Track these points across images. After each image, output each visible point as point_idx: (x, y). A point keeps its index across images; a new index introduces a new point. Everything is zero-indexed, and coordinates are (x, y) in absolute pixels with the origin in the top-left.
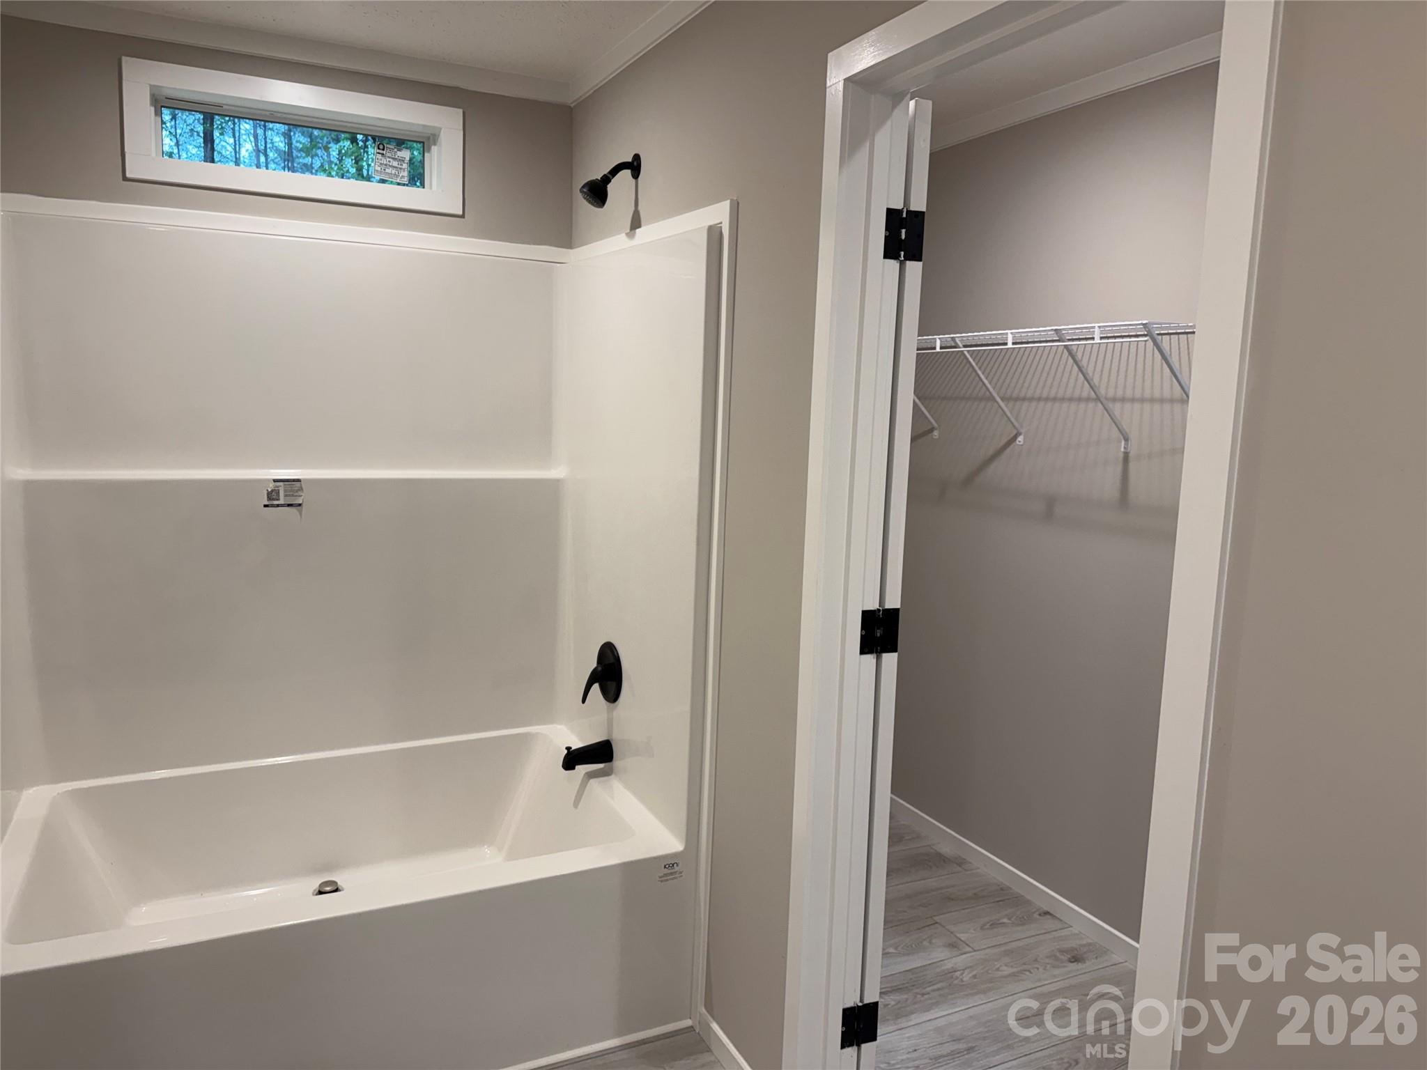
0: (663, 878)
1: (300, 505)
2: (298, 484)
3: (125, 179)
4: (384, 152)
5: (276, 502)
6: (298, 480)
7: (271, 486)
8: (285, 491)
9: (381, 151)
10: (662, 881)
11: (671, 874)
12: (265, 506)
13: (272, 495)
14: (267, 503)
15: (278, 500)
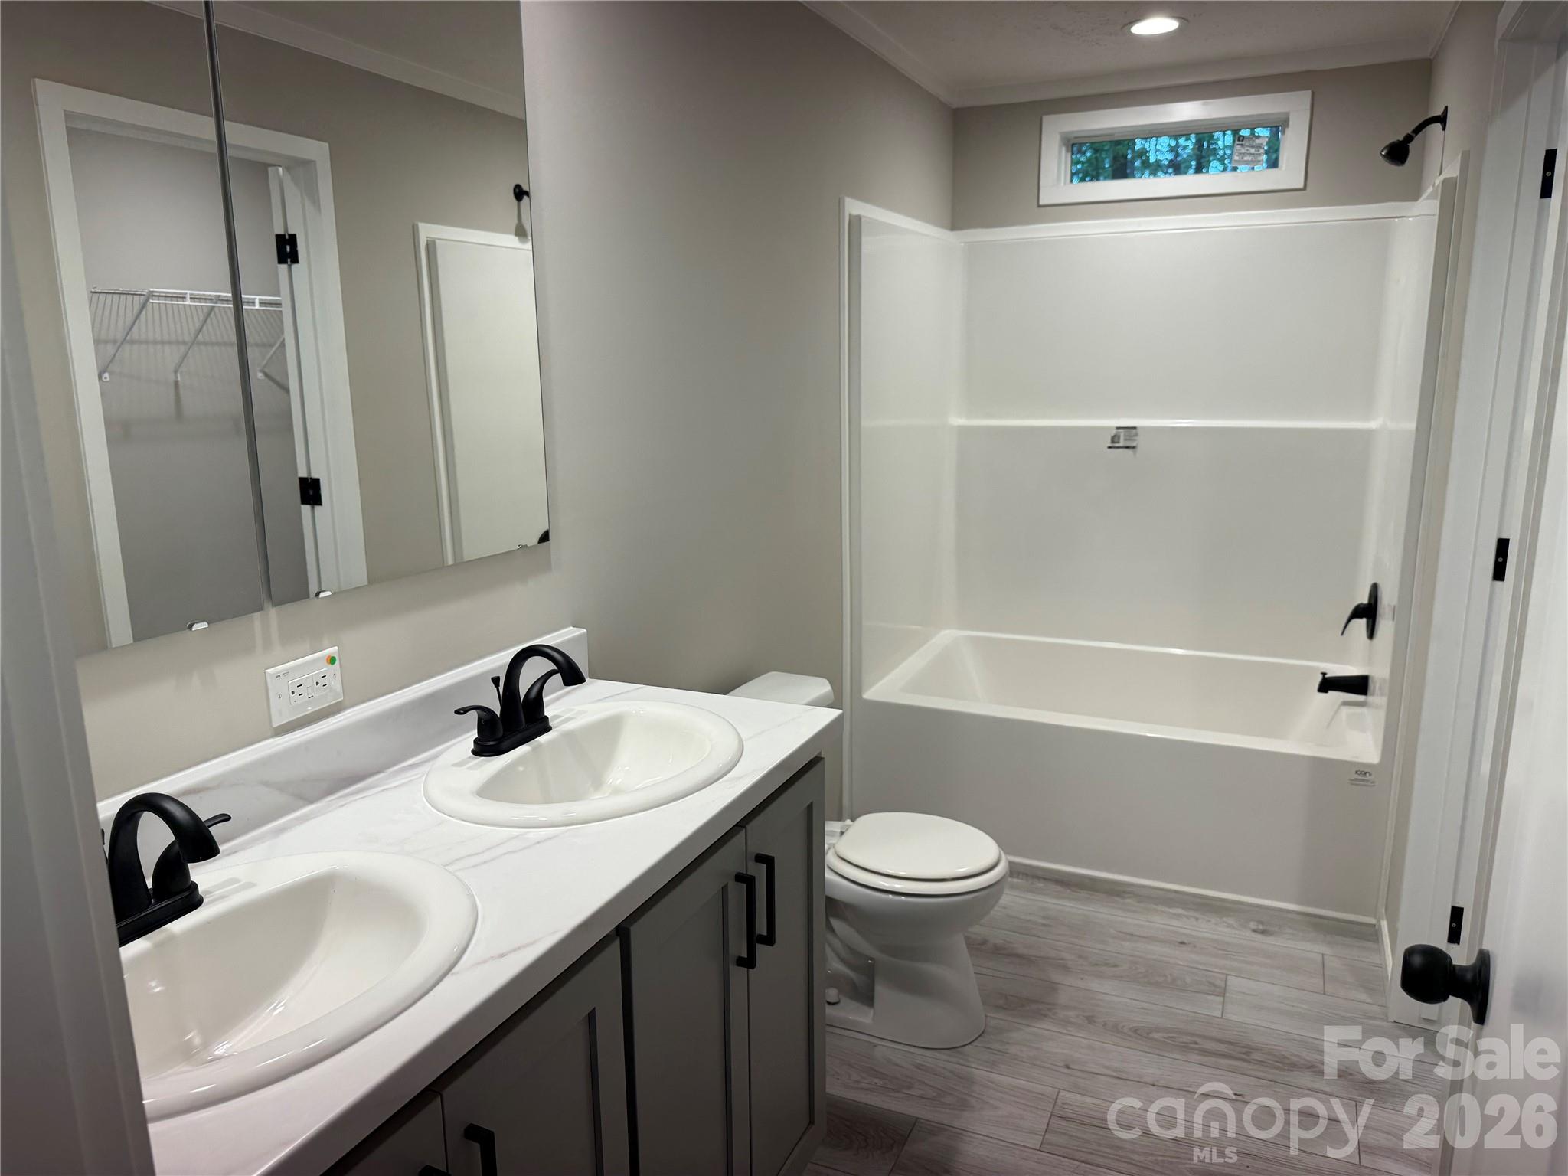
0: (1354, 782)
1: (1134, 447)
2: (1134, 431)
3: (1039, 206)
4: (1243, 143)
5: (1117, 445)
6: (1135, 428)
7: (1114, 432)
8: (1125, 435)
9: (1241, 143)
10: (1352, 784)
11: (1363, 780)
12: (1110, 447)
13: (1115, 439)
14: (1110, 445)
15: (1118, 442)
